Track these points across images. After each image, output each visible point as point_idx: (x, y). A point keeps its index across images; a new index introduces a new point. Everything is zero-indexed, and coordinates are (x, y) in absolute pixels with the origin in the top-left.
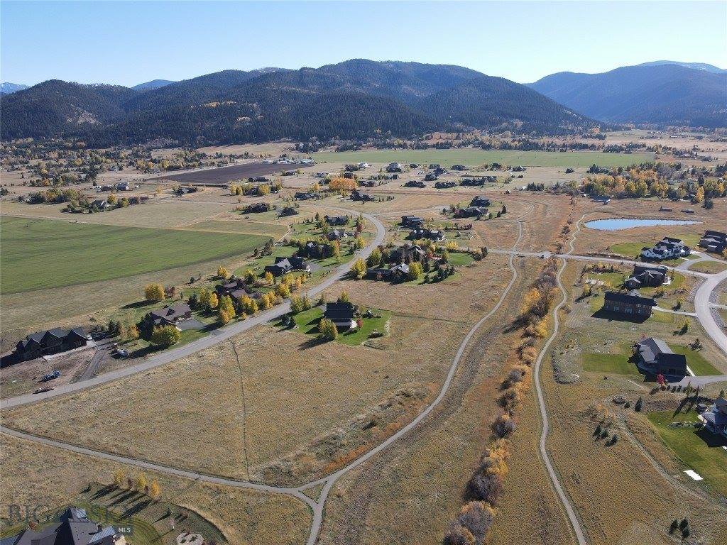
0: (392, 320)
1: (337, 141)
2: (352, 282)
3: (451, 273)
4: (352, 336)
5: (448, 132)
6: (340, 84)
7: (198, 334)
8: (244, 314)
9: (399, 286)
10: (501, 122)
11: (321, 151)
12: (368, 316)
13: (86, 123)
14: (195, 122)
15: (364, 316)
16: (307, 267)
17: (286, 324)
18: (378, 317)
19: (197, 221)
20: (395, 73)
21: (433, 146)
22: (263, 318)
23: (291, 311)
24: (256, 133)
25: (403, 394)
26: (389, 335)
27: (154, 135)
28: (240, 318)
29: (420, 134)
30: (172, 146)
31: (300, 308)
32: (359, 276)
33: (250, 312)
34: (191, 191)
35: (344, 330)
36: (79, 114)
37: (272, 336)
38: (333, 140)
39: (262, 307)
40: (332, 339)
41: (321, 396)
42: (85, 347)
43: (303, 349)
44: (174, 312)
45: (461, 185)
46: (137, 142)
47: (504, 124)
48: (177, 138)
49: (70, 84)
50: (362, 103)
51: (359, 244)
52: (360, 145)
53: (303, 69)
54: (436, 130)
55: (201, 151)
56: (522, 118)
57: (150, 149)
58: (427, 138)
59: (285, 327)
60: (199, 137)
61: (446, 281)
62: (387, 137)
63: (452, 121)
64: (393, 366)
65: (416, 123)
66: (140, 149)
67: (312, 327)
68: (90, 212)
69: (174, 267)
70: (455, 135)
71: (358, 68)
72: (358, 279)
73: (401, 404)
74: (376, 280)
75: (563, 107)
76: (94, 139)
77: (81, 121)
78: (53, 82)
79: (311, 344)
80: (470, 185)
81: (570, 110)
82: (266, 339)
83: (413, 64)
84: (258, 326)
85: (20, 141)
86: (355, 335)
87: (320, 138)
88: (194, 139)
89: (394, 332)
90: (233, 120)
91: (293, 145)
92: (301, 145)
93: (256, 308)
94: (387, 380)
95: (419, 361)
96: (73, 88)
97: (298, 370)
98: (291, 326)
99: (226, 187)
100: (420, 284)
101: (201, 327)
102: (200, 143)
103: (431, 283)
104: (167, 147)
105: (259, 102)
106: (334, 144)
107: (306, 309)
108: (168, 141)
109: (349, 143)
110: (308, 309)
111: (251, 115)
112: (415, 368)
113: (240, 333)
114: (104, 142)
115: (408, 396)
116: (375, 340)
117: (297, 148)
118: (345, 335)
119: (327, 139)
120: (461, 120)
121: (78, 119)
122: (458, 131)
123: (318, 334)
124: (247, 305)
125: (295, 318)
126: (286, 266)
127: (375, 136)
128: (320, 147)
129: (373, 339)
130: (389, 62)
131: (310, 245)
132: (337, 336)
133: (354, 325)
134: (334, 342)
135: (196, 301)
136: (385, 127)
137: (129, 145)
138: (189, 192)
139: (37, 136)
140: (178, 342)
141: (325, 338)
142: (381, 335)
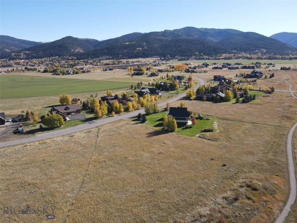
0: (218, 122)
1: (178, 57)
2: (187, 101)
3: (254, 99)
4: (188, 130)
5: (229, 54)
6: (181, 36)
7: (79, 122)
8: (114, 113)
9: (218, 104)
10: (255, 50)
11: (171, 61)
12: (200, 118)
13: (79, 51)
14: (120, 50)
15: (197, 118)
16: (159, 94)
17: (140, 120)
18: (207, 119)
19: (108, 78)
20: (205, 32)
21: (223, 59)
22: (125, 116)
23: (145, 113)
24: (144, 54)
25: (248, 186)
26: (218, 131)
27: (103, 54)
28: (110, 115)
29: (216, 54)
30: (109, 59)
31: (151, 111)
32: (191, 98)
33: (118, 112)
34: (110, 70)
35: (182, 125)
36: (77, 48)
37: (128, 126)
38: (176, 57)
39: (127, 110)
40: (173, 131)
41: (159, 178)
42: (3, 125)
43: (149, 136)
44: (69, 109)
45: (242, 69)
46: (96, 58)
47: (257, 51)
48: (112, 56)
49: (75, 38)
50: (190, 42)
51: (191, 86)
52: (189, 58)
53: (165, 31)
54: (224, 53)
55: (120, 60)
56: (265, 48)
57: (100, 60)
58: (219, 56)
59: (140, 122)
60: (120, 56)
61: (251, 102)
62: (201, 55)
63: (231, 50)
64: (227, 156)
65: (214, 50)
66: (97, 59)
67: (158, 123)
68: (63, 75)
69: (86, 92)
70: (233, 55)
71: (189, 30)
72: (191, 100)
73: (249, 199)
74: (203, 101)
75: (285, 44)
76: (80, 57)
77: (77, 51)
78: (69, 37)
79: (157, 133)
80: (247, 68)
81: (289, 45)
82: (123, 128)
83: (213, 29)
84: (121, 120)
85: (54, 57)
86: (191, 130)
87: (171, 56)
88: (118, 56)
89: (222, 129)
90: (135, 49)
91: (159, 58)
92: (163, 58)
93: (123, 110)
94: (225, 168)
95: (252, 153)
96: (76, 39)
97: (142, 153)
98: (144, 121)
99: (126, 69)
100: (233, 103)
101: (83, 119)
102: (121, 58)
103: (241, 103)
104: (107, 59)
105: (146, 42)
106: (177, 58)
107: (155, 112)
108: (108, 57)
109: (183, 58)
110: (157, 113)
111: (142, 47)
112: (250, 159)
113: (107, 124)
114: (83, 57)
115: (255, 189)
116: (208, 134)
117: (161, 59)
118: (183, 129)
119: (174, 56)
120: (235, 49)
121: (76, 50)
122: (235, 53)
123: (162, 127)
124: (116, 108)
125: (147, 117)
126: (147, 92)
127: (196, 55)
128: (171, 59)
129: (206, 133)
130: (202, 28)
131: (162, 84)
132: (177, 129)
133: (190, 123)
134: (174, 133)
135: (88, 105)
136: (200, 52)
137: (92, 58)
138: (109, 70)
139: (59, 56)
140: (62, 126)
141: (167, 130)
142: (212, 131)
